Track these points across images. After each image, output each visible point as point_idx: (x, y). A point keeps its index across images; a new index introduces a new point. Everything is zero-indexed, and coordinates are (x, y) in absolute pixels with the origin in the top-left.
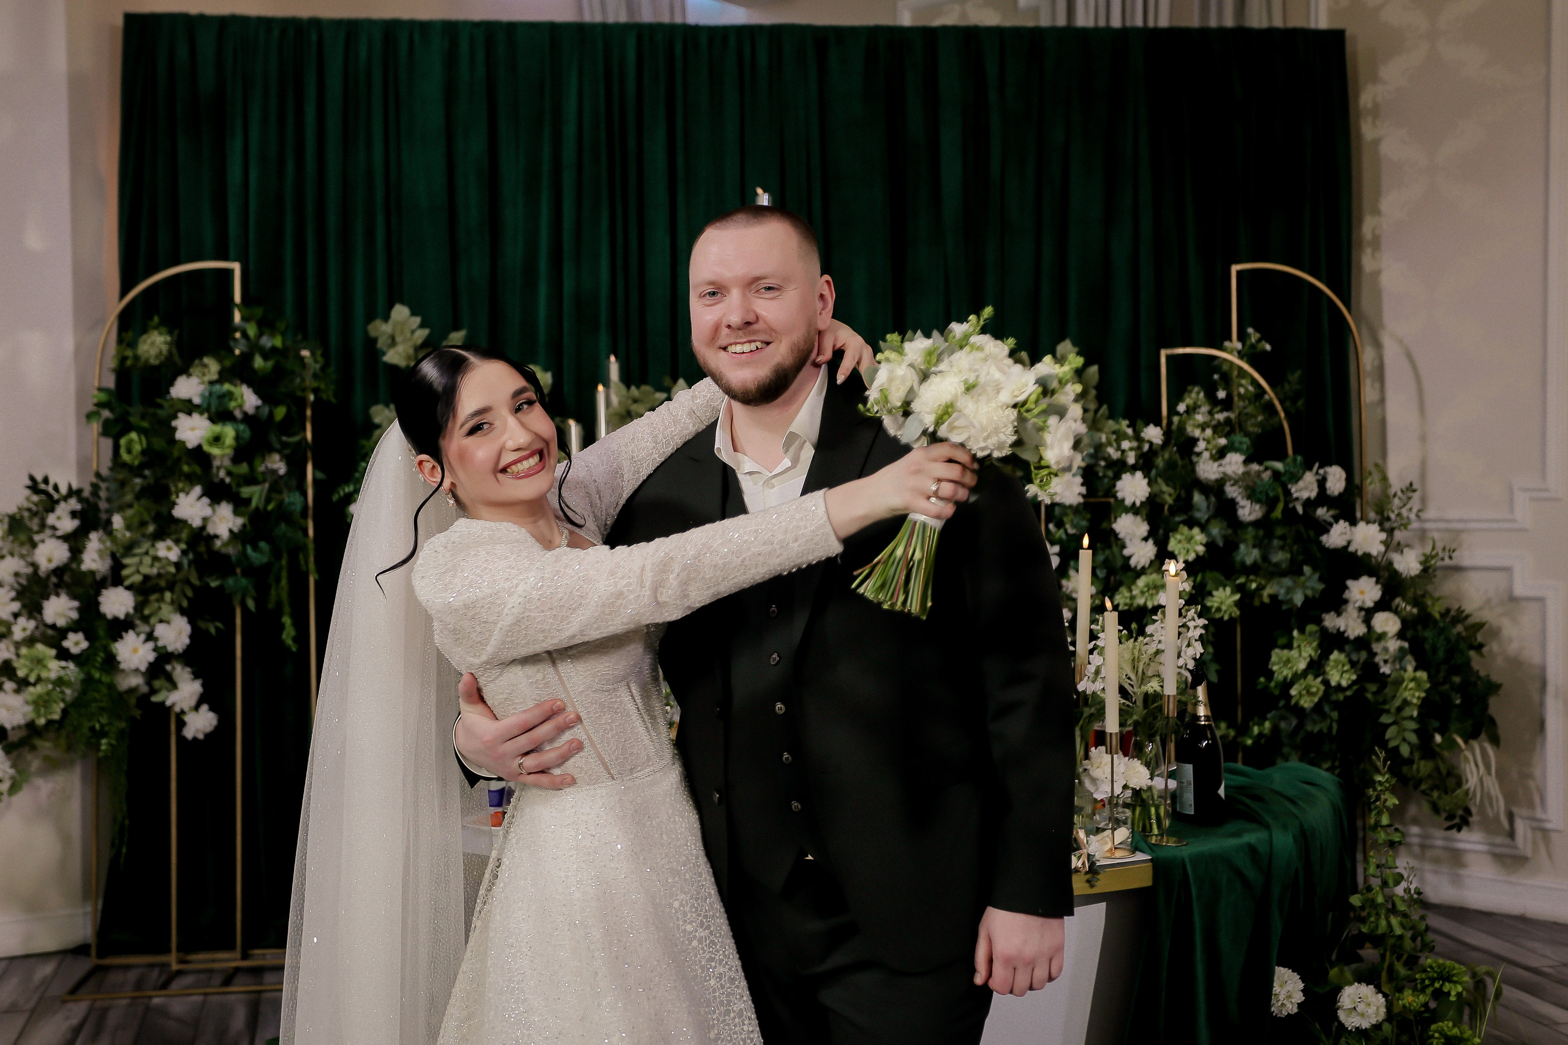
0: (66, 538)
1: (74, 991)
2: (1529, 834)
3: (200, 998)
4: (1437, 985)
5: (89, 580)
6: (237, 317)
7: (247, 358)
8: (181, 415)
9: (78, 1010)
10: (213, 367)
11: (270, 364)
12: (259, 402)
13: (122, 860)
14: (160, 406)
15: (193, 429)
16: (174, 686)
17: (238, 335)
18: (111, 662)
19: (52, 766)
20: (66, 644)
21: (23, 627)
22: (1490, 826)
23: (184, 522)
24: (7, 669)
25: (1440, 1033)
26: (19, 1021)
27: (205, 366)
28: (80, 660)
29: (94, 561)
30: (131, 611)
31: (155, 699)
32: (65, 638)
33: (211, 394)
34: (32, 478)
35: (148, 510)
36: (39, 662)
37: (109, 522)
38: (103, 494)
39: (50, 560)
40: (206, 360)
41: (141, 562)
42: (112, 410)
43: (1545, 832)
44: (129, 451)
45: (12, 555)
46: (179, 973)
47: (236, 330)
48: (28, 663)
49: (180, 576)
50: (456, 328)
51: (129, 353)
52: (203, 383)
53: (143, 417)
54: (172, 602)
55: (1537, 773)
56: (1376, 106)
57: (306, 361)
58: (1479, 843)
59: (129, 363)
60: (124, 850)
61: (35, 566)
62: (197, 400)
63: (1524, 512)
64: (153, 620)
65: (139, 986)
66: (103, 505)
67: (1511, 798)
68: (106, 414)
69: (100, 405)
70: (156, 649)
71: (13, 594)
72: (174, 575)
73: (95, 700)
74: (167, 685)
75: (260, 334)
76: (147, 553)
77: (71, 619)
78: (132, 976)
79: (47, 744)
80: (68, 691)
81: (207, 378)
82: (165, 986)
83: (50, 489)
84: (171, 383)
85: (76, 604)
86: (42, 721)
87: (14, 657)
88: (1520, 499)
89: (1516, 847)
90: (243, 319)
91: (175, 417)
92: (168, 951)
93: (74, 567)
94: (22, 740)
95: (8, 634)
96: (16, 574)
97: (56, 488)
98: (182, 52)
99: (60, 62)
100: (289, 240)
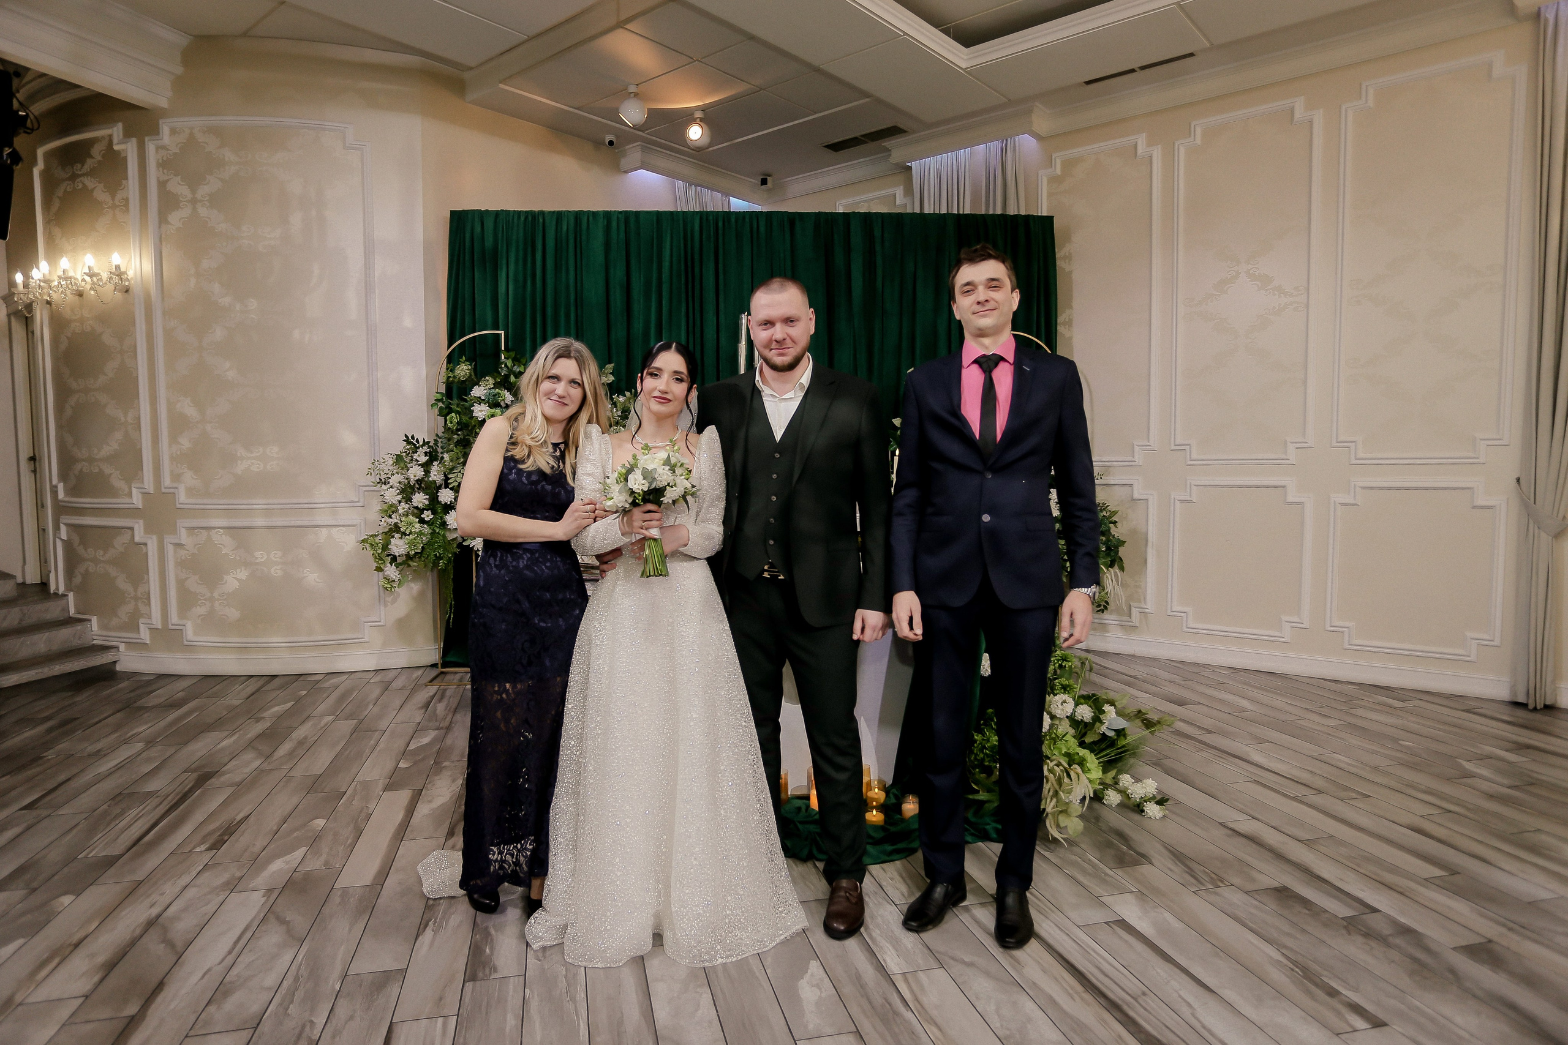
0: (422, 465)
1: (431, 682)
2: (1138, 615)
4: (1060, 663)
5: (433, 486)
6: (503, 357)
7: (507, 377)
8: (477, 405)
9: (432, 689)
10: (491, 381)
13: (451, 621)
14: (466, 401)
15: (481, 411)
17: (503, 366)
18: (444, 524)
19: (417, 575)
20: (422, 516)
21: (403, 507)
22: (1118, 611)
24: (396, 528)
25: (1059, 683)
26: (407, 693)
27: (488, 380)
28: (429, 523)
29: (435, 475)
32: (423, 513)
33: (491, 394)
34: (407, 436)
35: (461, 452)
36: (411, 524)
37: (442, 458)
38: (439, 445)
39: (415, 476)
40: (488, 378)
42: (443, 403)
43: (1144, 613)
44: (451, 423)
45: (397, 473)
47: (502, 363)
48: (406, 524)
50: (610, 363)
51: (451, 374)
52: (486, 389)
53: (458, 406)
55: (1143, 585)
58: (1113, 619)
59: (451, 379)
60: (452, 616)
61: (408, 479)
62: (483, 398)
63: (1139, 457)
65: (461, 680)
66: (440, 450)
67: (1129, 597)
68: (440, 404)
69: (440, 400)
71: (400, 491)
73: (438, 542)
75: (514, 365)
76: (460, 472)
77: (425, 504)
78: (458, 676)
79: (415, 564)
80: (424, 538)
81: (487, 387)
83: (415, 442)
84: (471, 389)
85: (427, 497)
86: (412, 553)
87: (400, 522)
88: (1137, 449)
89: (1132, 622)
90: (505, 358)
91: (473, 406)
93: (426, 479)
94: (404, 562)
95: (396, 511)
96: (400, 483)
97: (417, 441)
98: (478, 229)
99: (419, 235)
100: (528, 320)
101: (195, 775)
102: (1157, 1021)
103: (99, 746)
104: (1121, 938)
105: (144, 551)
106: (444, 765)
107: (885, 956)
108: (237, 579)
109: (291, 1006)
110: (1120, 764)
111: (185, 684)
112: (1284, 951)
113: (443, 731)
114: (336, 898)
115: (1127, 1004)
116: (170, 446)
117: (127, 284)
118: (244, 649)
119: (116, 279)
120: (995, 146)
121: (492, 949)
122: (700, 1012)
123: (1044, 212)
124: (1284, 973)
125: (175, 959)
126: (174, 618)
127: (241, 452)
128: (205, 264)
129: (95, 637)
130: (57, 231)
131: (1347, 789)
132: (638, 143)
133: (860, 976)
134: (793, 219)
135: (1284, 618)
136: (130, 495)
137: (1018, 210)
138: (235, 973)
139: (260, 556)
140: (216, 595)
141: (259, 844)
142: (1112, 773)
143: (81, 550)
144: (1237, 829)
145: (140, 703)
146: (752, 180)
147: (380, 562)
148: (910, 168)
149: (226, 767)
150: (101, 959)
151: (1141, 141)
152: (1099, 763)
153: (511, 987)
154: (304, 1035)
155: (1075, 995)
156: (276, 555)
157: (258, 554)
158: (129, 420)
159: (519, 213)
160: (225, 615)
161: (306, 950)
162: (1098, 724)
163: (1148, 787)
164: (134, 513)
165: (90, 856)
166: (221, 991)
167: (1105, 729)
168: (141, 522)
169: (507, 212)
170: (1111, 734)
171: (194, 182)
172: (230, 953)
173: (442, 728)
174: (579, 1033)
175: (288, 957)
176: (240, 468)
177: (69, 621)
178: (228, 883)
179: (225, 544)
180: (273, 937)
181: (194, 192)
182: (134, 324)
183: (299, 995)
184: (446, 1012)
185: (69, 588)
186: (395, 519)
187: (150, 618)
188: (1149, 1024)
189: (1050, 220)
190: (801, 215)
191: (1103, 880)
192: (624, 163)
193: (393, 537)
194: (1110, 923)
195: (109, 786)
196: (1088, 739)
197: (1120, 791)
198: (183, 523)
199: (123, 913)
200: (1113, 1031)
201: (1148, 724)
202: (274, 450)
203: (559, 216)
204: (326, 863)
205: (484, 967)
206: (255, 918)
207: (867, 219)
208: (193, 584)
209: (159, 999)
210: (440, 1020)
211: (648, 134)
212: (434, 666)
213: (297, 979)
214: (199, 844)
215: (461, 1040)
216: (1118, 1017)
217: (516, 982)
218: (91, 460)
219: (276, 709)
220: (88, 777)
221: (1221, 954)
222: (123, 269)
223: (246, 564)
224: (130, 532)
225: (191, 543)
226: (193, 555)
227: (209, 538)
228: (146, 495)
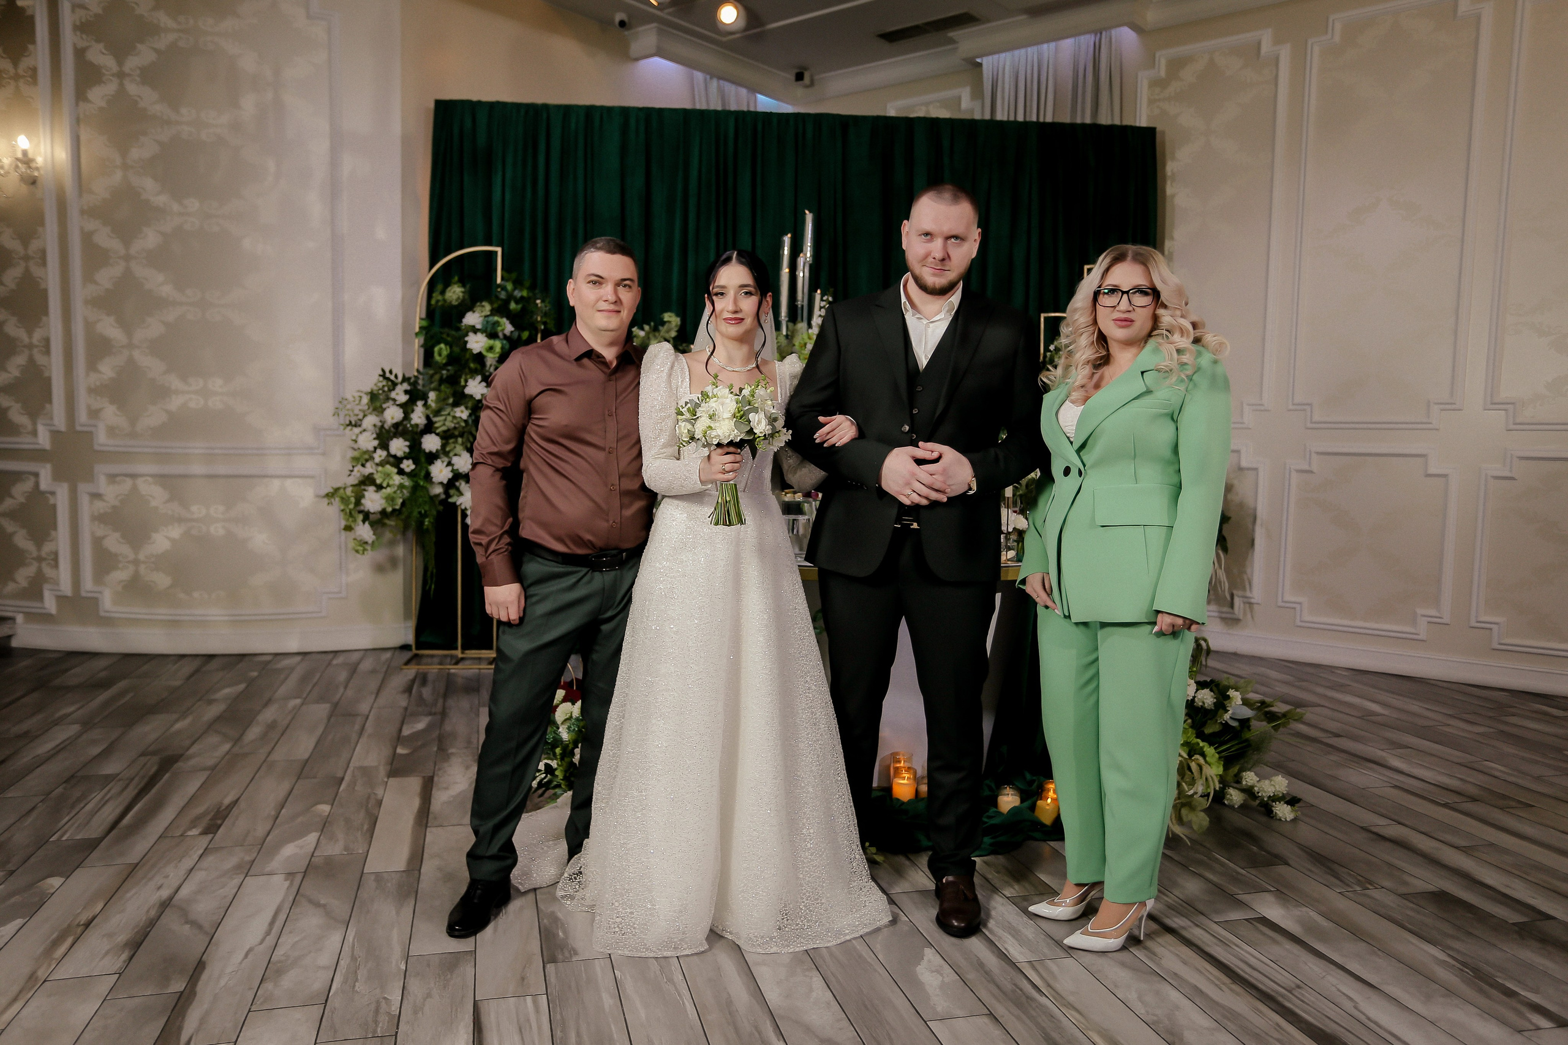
0: (401, 406)
1: (405, 665)
2: (1242, 605)
3: (477, 671)
5: (415, 430)
6: (499, 281)
7: (506, 302)
8: (471, 334)
9: (411, 671)
10: (487, 307)
11: (519, 307)
12: (513, 329)
13: (432, 592)
14: (458, 329)
15: (477, 342)
16: (461, 494)
17: (500, 289)
18: (428, 477)
19: (395, 536)
20: (402, 466)
21: (380, 455)
22: (1219, 601)
23: (471, 396)
24: (368, 480)
26: (380, 676)
27: (483, 306)
28: (411, 475)
29: (420, 417)
30: (439, 448)
31: (450, 500)
32: (402, 463)
33: (487, 322)
34: (383, 370)
35: (448, 390)
36: (388, 475)
37: (426, 397)
38: (420, 382)
39: (393, 418)
40: (484, 303)
41: (445, 420)
42: (428, 331)
43: (1250, 603)
44: (440, 355)
45: (371, 414)
46: (462, 659)
47: (499, 286)
48: (383, 475)
49: (466, 430)
51: (440, 298)
52: (481, 316)
53: (448, 335)
54: (463, 444)
55: (1249, 571)
56: (1173, 174)
57: (539, 305)
58: (1213, 611)
59: (440, 303)
60: (433, 587)
61: (383, 422)
62: (479, 326)
63: (1249, 418)
64: (451, 454)
65: (441, 663)
66: (422, 387)
67: (1233, 585)
68: (426, 333)
69: (423, 329)
70: (452, 471)
71: (375, 436)
72: (463, 427)
73: (421, 497)
74: (456, 493)
75: (515, 289)
76: (449, 414)
77: (405, 453)
78: (436, 660)
79: (392, 523)
80: (405, 491)
81: (484, 314)
82: (457, 663)
83: (392, 377)
84: (463, 316)
85: (407, 443)
86: (389, 509)
87: (375, 472)
88: (1246, 409)
89: (1234, 613)
90: (503, 279)
91: (467, 335)
92: (456, 648)
93: (405, 423)
94: (378, 521)
95: (372, 458)
96: (375, 425)
97: (396, 376)
98: (468, 123)
99: (397, 128)
100: (527, 236)
101: (156, 759)
102: (1319, 1014)
103: (25, 726)
104: (1264, 934)
105: (52, 501)
106: (451, 751)
107: (1006, 946)
108: (167, 538)
109: (357, 984)
110: (1242, 761)
111: (103, 663)
112: (1451, 953)
113: (439, 717)
114: (370, 883)
115: (1283, 996)
116: (87, 375)
117: (36, 174)
118: (175, 623)
119: (23, 168)
120: (1086, 41)
121: (565, 932)
122: (814, 994)
123: (1143, 122)
124: (1452, 973)
125: (208, 940)
126: (88, 584)
127: (175, 382)
128: (135, 153)
131: (1504, 797)
132: (654, 25)
133: (982, 963)
134: (845, 123)
135: (1420, 611)
136: (34, 433)
137: (1112, 119)
138: (282, 953)
139: (197, 510)
140: (141, 557)
141: (261, 830)
142: (1236, 769)
144: (1381, 833)
145: (57, 682)
146: (782, 74)
147: (351, 519)
148: (980, 65)
149: (191, 751)
150: (122, 938)
151: (1266, 38)
152: (1220, 758)
153: (598, 969)
154: (382, 1011)
155: (1223, 987)
156: (217, 510)
157: (194, 508)
158: (35, 341)
159: (517, 106)
160: (154, 582)
161: (354, 932)
162: (1221, 711)
163: (1278, 784)
164: (39, 455)
165: (64, 839)
166: (271, 971)
167: (1228, 717)
168: (49, 466)
169: (504, 105)
170: (1235, 724)
171: (120, 52)
172: (268, 933)
173: (435, 714)
174: (686, 1011)
175: (336, 938)
176: (175, 403)
178: (238, 868)
179: (155, 495)
180: (310, 921)
181: (120, 63)
182: (42, 223)
183: (362, 974)
184: (533, 991)
186: (369, 469)
187: (56, 583)
188: (1310, 1015)
189: (1149, 134)
190: (855, 118)
191: (1235, 879)
192: (635, 48)
193: (365, 490)
194: (1251, 921)
195: (55, 767)
196: (1208, 730)
197: (1243, 790)
198: (101, 470)
199: (129, 895)
200: (1270, 1020)
201: (1271, 717)
202: (217, 384)
203: (567, 110)
204: (346, 848)
205: (562, 950)
206: (283, 901)
207: (933, 123)
208: (114, 543)
209: (205, 976)
210: (529, 999)
211: (669, 14)
212: (405, 647)
213: (354, 958)
214: (190, 829)
215: (558, 1017)
216: (1273, 1008)
217: (603, 964)
219: (227, 691)
220: (25, 760)
221: (1380, 953)
222: (30, 155)
223: (180, 520)
224: (32, 479)
225: (111, 493)
226: (114, 507)
227: (135, 488)
228: (55, 434)
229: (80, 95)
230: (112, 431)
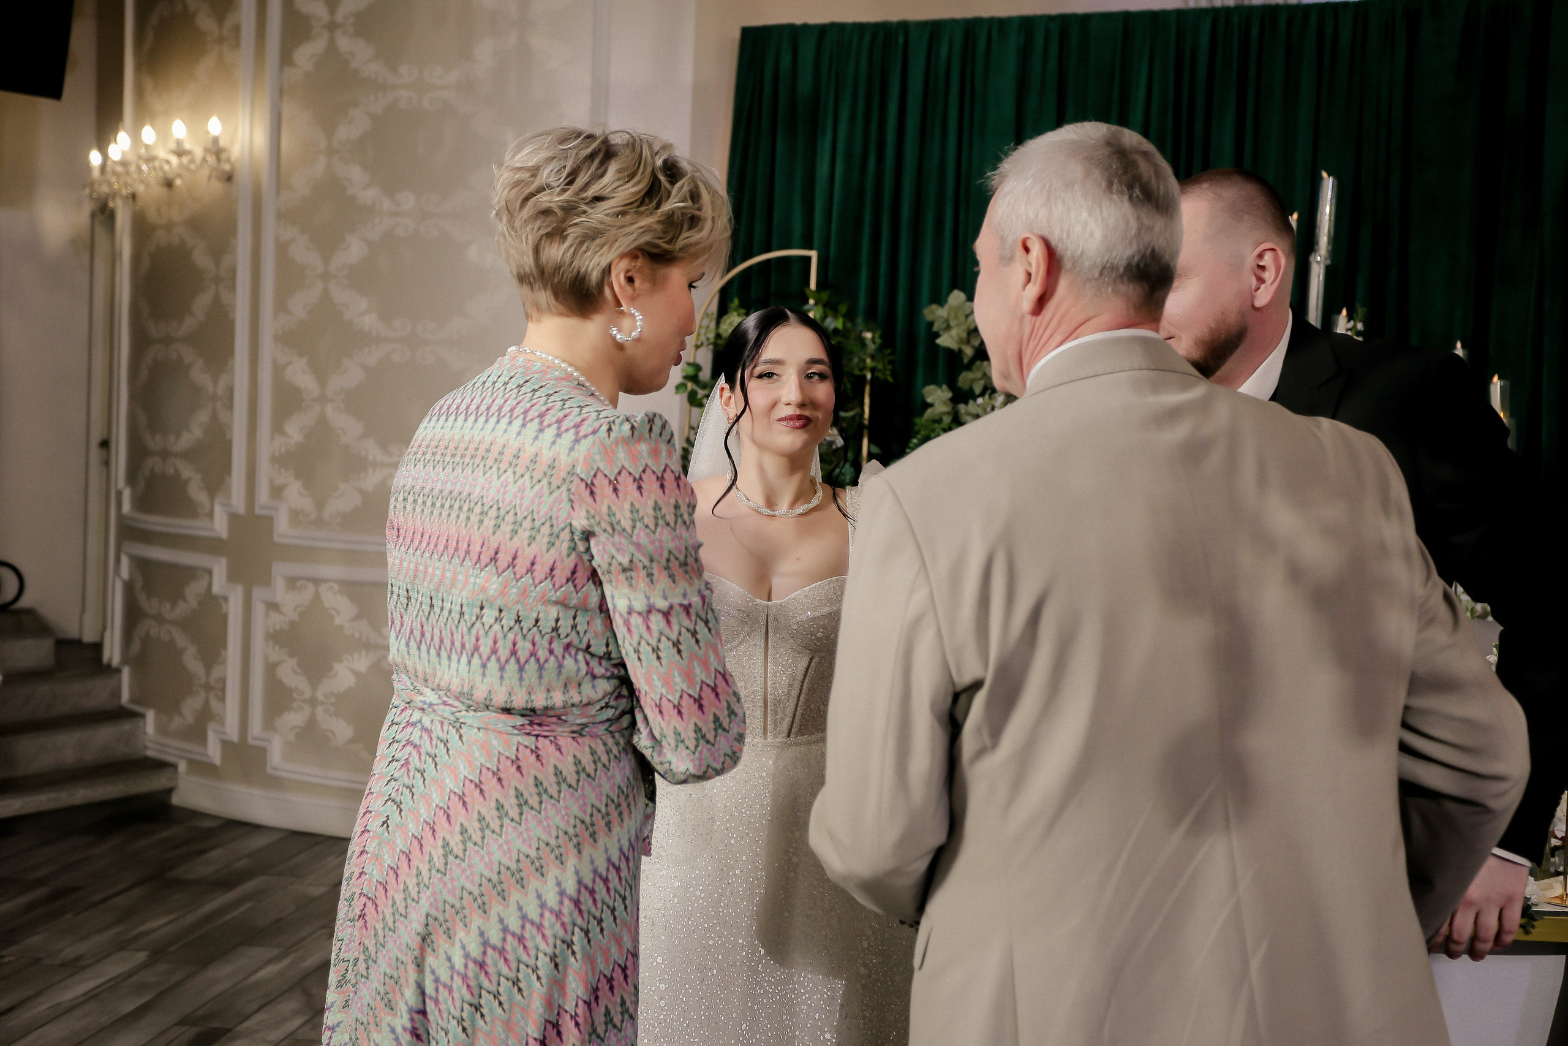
6: (811, 301)
42: (696, 383)
57: (867, 342)
68: (691, 385)
69: (692, 378)
98: (786, 60)
99: (686, 75)
103: (82, 948)
105: (224, 610)
108: (352, 670)
111: (257, 843)
116: (272, 438)
117: (229, 167)
119: (211, 159)
126: (256, 727)
127: (373, 451)
128: (346, 132)
129: (149, 745)
130: (148, 83)
136: (211, 516)
140: (320, 695)
143: (142, 599)
145: (177, 871)
149: (246, 1024)
158: (220, 390)
159: (860, 28)
160: (332, 732)
164: (214, 546)
168: (224, 561)
169: (841, 27)
177: (119, 714)
179: (341, 609)
181: (332, 11)
182: (235, 233)
185: (125, 660)
187: (222, 722)
198: (280, 570)
203: (935, 29)
208: (290, 674)
218: (165, 454)
222: (222, 143)
223: (368, 646)
224: (206, 577)
225: (290, 602)
226: (292, 623)
227: (317, 596)
228: (233, 518)
229: (286, 59)
230: (295, 516)
